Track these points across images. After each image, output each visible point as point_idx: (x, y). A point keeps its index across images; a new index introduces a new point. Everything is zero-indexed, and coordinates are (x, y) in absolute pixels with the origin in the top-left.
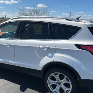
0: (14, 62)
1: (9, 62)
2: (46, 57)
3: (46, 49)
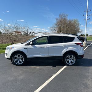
3: (64, 46)
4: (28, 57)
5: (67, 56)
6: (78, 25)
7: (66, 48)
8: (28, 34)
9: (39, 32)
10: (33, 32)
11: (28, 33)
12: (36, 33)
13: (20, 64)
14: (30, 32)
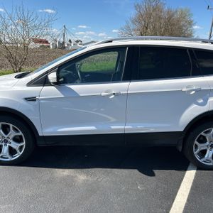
0: (123, 127)
1: (113, 127)
2: (194, 106)
3: (193, 92)
4: (40, 134)
5: (202, 133)
6: (191, 23)
7: (201, 101)
8: (66, 45)
9: (92, 42)
10: (77, 41)
11: (64, 43)
12: (83, 43)
13: (10, 159)
14: (70, 41)
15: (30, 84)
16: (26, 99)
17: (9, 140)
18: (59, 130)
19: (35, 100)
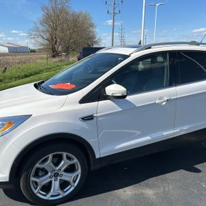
13: (63, 195)
15: (83, 101)
16: (83, 119)
17: (60, 173)
18: (117, 147)
19: (92, 119)
